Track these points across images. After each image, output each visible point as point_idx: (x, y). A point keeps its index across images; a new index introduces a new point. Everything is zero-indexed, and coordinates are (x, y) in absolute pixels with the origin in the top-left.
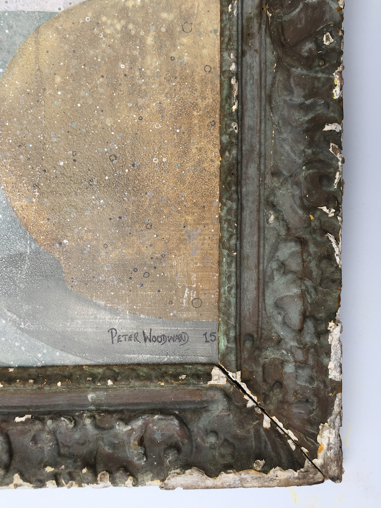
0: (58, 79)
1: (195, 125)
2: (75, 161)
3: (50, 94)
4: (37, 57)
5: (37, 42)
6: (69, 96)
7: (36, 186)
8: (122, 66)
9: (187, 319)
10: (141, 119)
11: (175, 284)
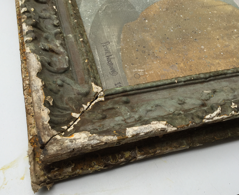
0: (216, 12)
1: (230, 60)
2: (185, 20)
3: (208, 10)
4: (219, 5)
5: (225, 5)
6: (211, 16)
7: (167, 9)
8: (235, 30)
9: (125, 73)
10: (218, 39)
11: (144, 65)
